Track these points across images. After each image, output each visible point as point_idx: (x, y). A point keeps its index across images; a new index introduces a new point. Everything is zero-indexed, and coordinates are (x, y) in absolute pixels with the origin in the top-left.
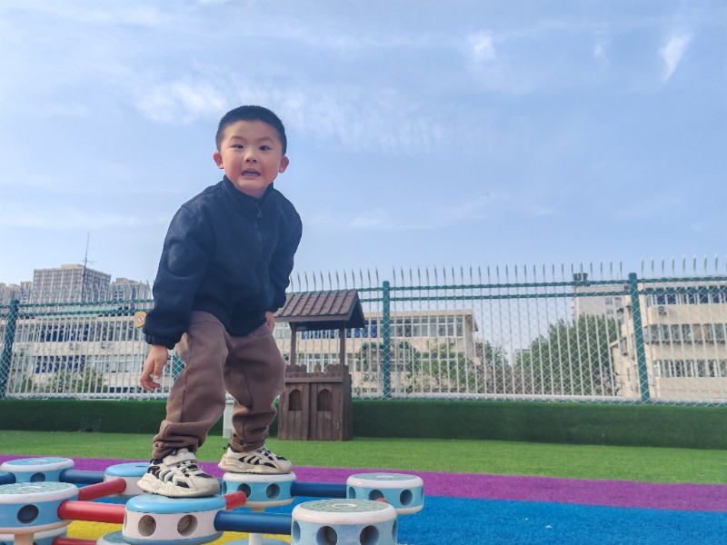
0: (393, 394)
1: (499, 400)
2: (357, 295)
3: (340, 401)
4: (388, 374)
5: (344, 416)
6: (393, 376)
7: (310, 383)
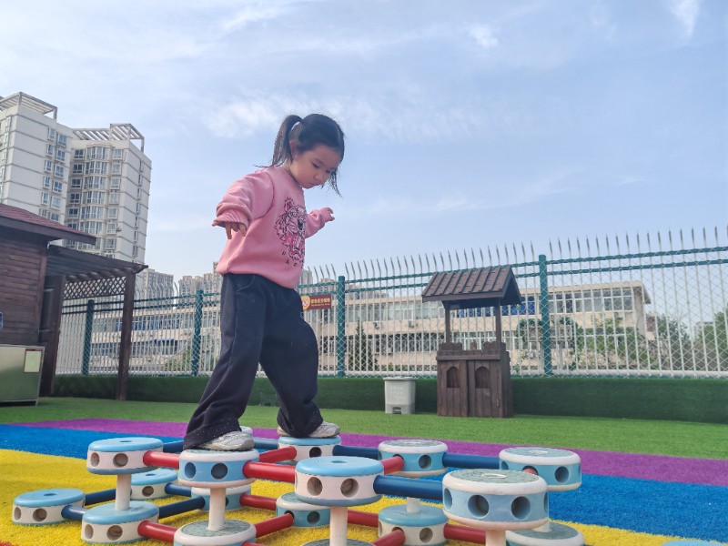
0: (554, 371)
1: (676, 377)
2: (511, 271)
3: (498, 378)
4: (548, 351)
5: (503, 393)
6: (554, 353)
7: (467, 361)
